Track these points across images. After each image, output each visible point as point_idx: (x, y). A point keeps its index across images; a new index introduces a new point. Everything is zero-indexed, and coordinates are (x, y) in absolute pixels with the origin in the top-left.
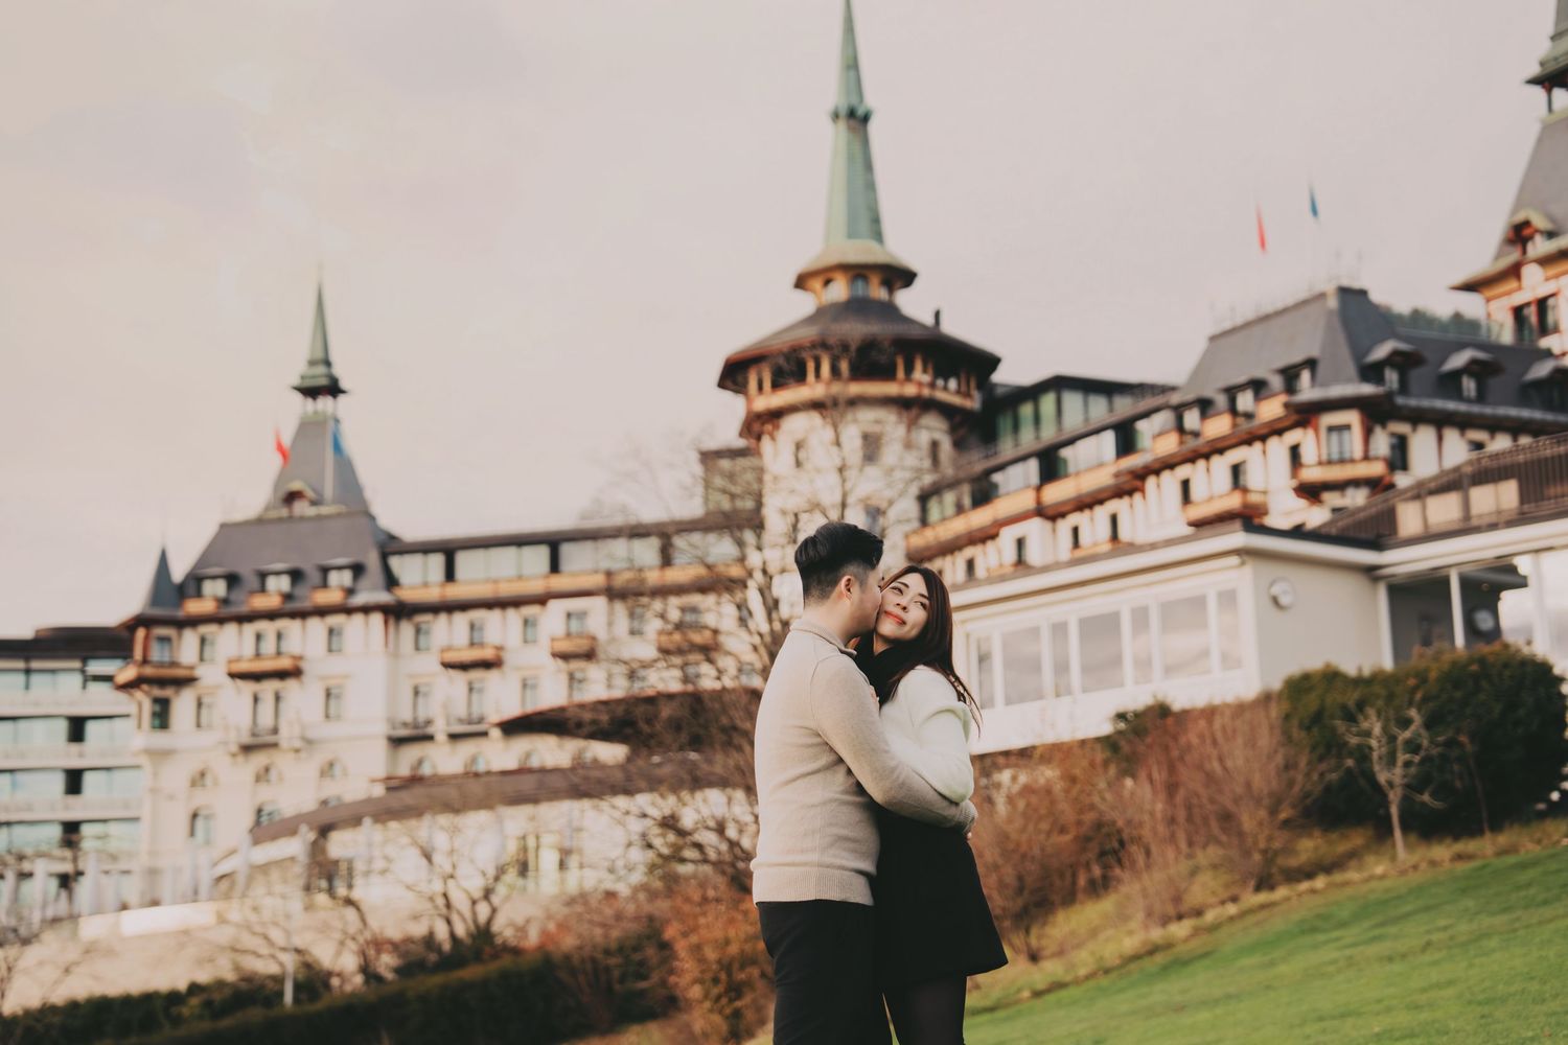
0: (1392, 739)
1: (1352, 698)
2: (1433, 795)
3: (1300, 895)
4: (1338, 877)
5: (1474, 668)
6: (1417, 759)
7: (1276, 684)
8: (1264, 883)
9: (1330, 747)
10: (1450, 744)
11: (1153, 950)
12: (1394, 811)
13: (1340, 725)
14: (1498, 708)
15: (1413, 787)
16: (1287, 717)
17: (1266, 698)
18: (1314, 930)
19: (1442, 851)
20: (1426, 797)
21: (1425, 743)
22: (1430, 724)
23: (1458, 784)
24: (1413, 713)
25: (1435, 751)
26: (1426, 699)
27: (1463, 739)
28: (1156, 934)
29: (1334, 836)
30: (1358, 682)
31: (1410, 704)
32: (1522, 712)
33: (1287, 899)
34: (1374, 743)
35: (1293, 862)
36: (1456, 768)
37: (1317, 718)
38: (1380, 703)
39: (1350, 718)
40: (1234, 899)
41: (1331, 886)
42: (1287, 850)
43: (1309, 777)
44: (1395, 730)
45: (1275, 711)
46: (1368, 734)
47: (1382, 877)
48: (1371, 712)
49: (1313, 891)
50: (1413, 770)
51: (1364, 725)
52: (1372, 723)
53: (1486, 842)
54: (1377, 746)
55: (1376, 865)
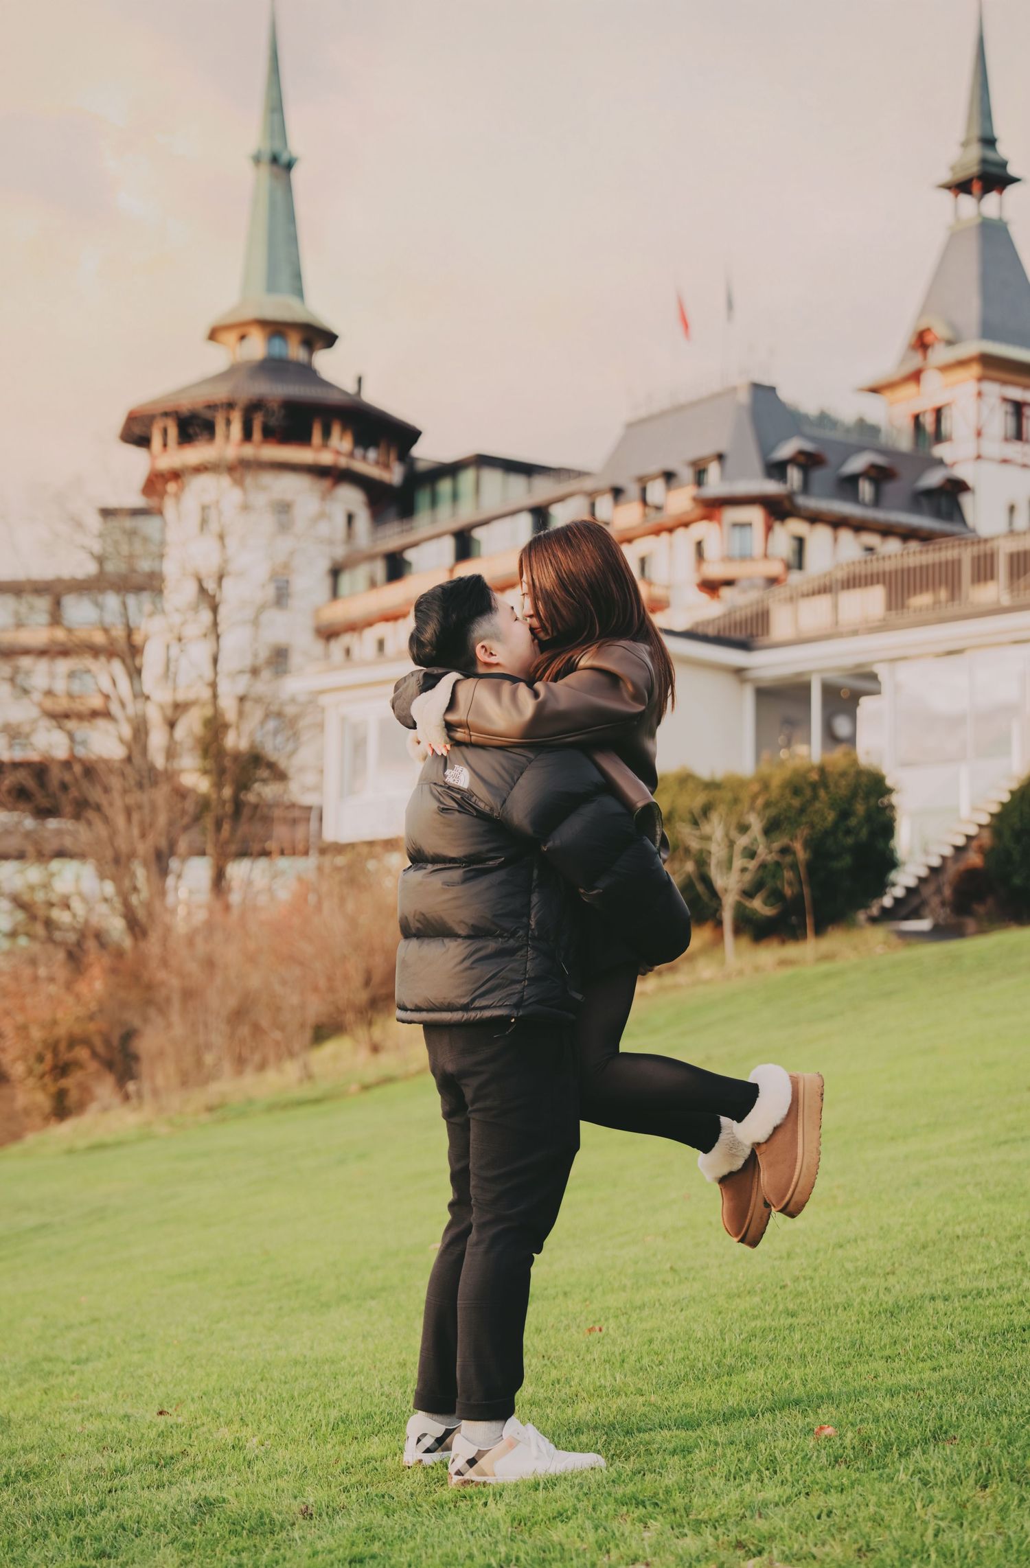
0: (731, 844)
2: (765, 903)
5: (814, 776)
6: (752, 865)
10: (785, 851)
12: (727, 916)
13: (686, 829)
14: (831, 816)
15: (748, 894)
19: (769, 954)
20: (758, 903)
21: (761, 850)
22: (770, 829)
23: (788, 891)
24: (753, 818)
25: (770, 858)
26: (767, 805)
27: (798, 846)
30: (712, 786)
31: (752, 808)
32: (853, 822)
34: (714, 847)
36: (788, 875)
39: (695, 823)
44: (734, 833)
46: (707, 838)
48: (715, 817)
50: (748, 877)
51: (706, 829)
52: (716, 828)
53: (808, 949)
54: (717, 851)
55: (705, 969)
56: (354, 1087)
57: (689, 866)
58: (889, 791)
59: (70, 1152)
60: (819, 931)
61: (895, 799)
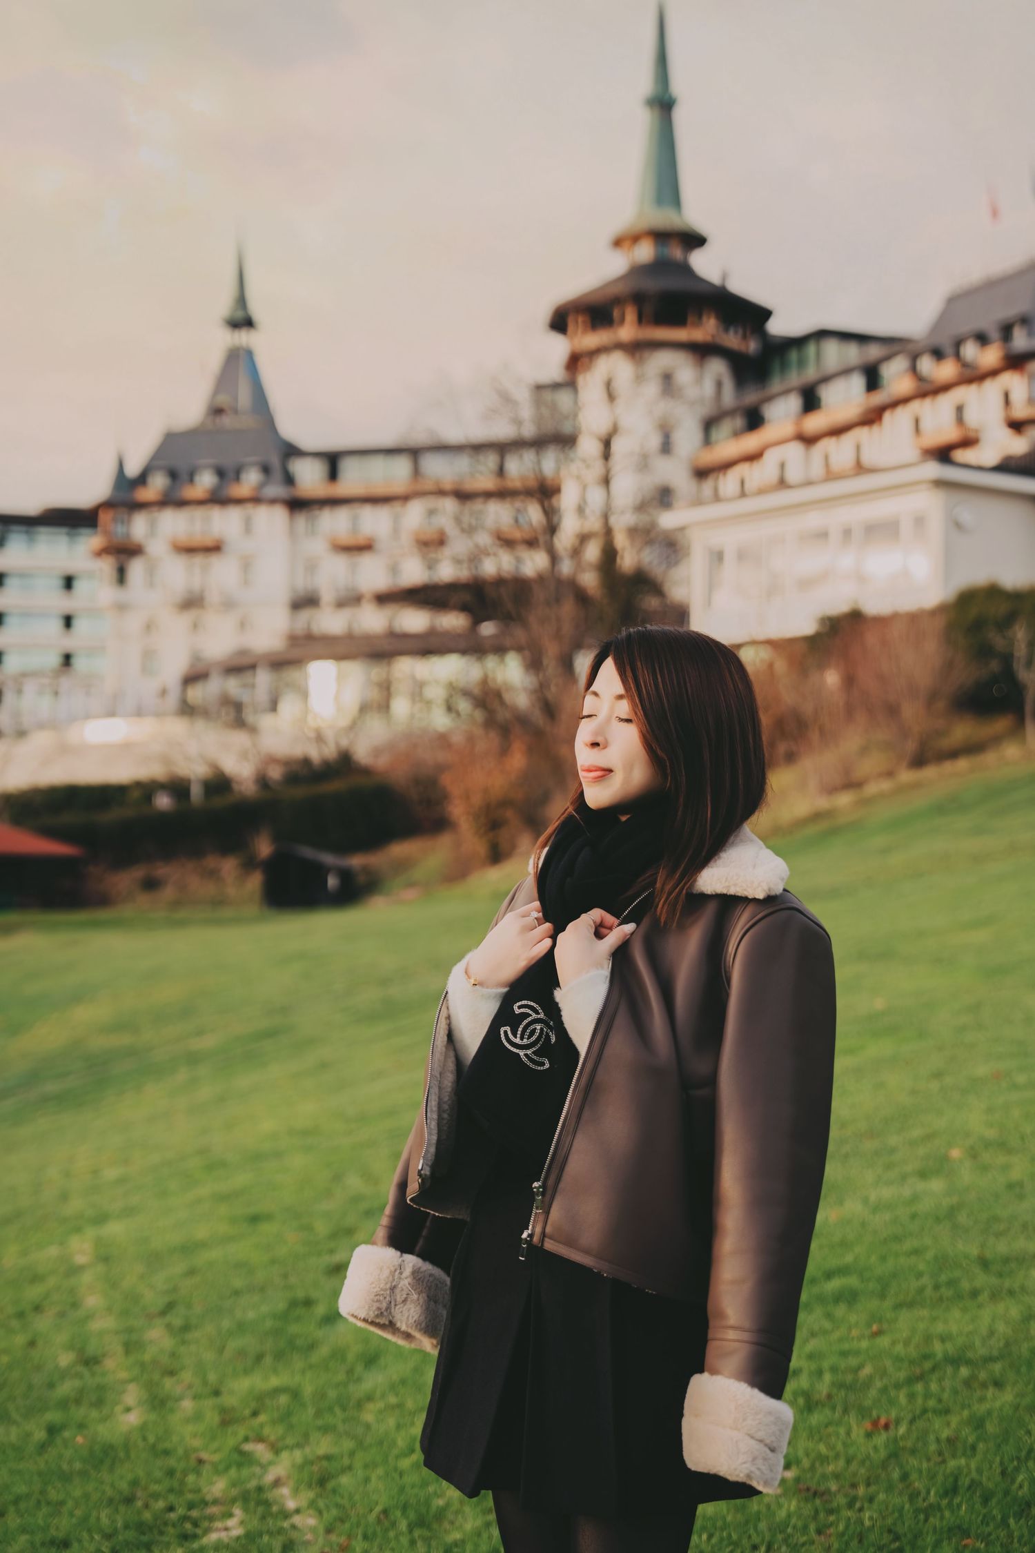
0: (1031, 645)
3: (943, 775)
4: (979, 759)
7: (950, 597)
8: (919, 761)
9: (983, 652)
11: (817, 816)
12: (1028, 707)
13: (993, 633)
16: (952, 626)
17: (942, 609)
18: (942, 811)
28: (823, 803)
29: (983, 722)
30: (1014, 595)
35: (947, 743)
37: (977, 626)
38: (1030, 615)
39: (1002, 628)
40: (890, 774)
41: (970, 768)
43: (966, 675)
45: (940, 623)
47: (1013, 761)
48: (1018, 623)
49: (955, 772)
51: (1011, 633)
54: (1020, 652)
55: (1011, 751)
57: (995, 666)
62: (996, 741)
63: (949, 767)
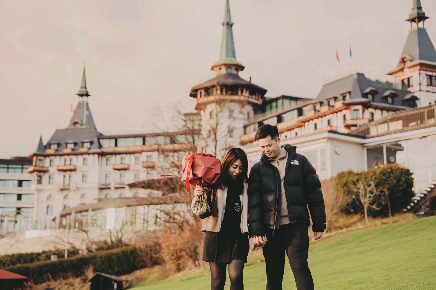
0: (366, 190)
1: (355, 179)
2: (376, 206)
3: (338, 234)
4: (349, 229)
5: (389, 170)
6: (372, 196)
7: (335, 175)
8: (329, 230)
9: (349, 192)
10: (381, 191)
12: (366, 210)
13: (352, 186)
14: (395, 181)
15: (372, 204)
16: (337, 184)
17: (332, 179)
18: (341, 244)
19: (378, 222)
20: (374, 207)
21: (375, 191)
22: (376, 186)
23: (383, 203)
24: (372, 183)
25: (377, 193)
26: (375, 179)
27: (385, 190)
29: (349, 217)
30: (358, 174)
31: (371, 180)
32: (401, 183)
33: (335, 235)
34: (361, 191)
35: (337, 225)
36: (383, 198)
37: (346, 184)
38: (363, 180)
39: (355, 184)
41: (346, 231)
42: (336, 221)
43: (342, 201)
44: (367, 188)
45: (334, 182)
46: (359, 189)
47: (361, 229)
48: (360, 182)
49: (342, 233)
50: (371, 199)
51: (358, 186)
52: (361, 185)
53: (390, 220)
54: (362, 192)
55: (360, 226)
56: (259, 261)
57: (354, 197)
58: (412, 174)
59: (182, 280)
60: (393, 215)
61: (413, 176)
62: (355, 223)
63: (340, 231)
